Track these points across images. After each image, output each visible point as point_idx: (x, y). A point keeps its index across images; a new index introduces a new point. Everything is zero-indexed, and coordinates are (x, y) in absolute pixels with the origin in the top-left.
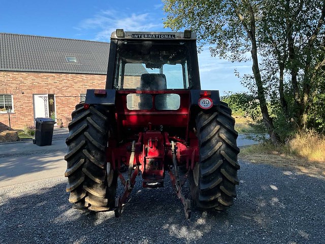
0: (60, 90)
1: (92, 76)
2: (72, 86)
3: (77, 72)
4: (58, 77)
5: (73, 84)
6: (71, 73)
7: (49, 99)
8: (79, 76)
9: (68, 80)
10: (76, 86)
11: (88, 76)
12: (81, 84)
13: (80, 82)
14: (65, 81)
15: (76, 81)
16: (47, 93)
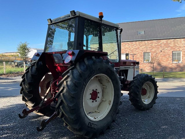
0: (132, 51)
1: (151, 41)
2: (138, 48)
3: (142, 40)
4: (131, 44)
5: (139, 47)
6: (139, 41)
7: (126, 56)
8: (143, 42)
9: (137, 45)
10: (141, 48)
11: (149, 41)
12: (144, 46)
13: (144, 45)
14: (135, 46)
15: (141, 45)
16: (125, 53)
